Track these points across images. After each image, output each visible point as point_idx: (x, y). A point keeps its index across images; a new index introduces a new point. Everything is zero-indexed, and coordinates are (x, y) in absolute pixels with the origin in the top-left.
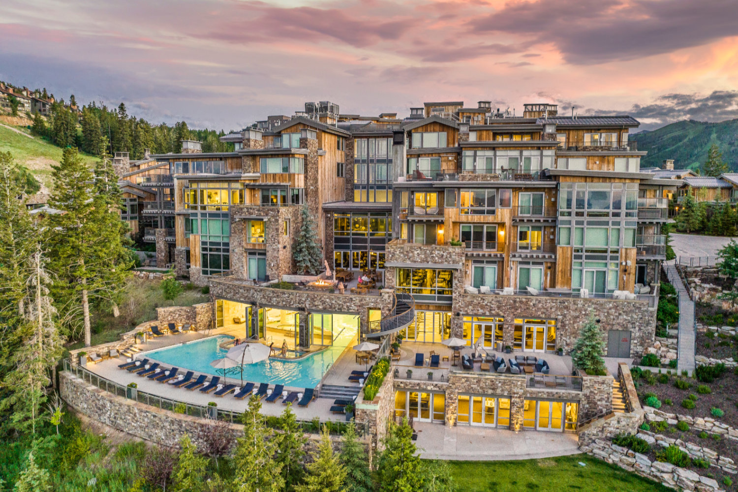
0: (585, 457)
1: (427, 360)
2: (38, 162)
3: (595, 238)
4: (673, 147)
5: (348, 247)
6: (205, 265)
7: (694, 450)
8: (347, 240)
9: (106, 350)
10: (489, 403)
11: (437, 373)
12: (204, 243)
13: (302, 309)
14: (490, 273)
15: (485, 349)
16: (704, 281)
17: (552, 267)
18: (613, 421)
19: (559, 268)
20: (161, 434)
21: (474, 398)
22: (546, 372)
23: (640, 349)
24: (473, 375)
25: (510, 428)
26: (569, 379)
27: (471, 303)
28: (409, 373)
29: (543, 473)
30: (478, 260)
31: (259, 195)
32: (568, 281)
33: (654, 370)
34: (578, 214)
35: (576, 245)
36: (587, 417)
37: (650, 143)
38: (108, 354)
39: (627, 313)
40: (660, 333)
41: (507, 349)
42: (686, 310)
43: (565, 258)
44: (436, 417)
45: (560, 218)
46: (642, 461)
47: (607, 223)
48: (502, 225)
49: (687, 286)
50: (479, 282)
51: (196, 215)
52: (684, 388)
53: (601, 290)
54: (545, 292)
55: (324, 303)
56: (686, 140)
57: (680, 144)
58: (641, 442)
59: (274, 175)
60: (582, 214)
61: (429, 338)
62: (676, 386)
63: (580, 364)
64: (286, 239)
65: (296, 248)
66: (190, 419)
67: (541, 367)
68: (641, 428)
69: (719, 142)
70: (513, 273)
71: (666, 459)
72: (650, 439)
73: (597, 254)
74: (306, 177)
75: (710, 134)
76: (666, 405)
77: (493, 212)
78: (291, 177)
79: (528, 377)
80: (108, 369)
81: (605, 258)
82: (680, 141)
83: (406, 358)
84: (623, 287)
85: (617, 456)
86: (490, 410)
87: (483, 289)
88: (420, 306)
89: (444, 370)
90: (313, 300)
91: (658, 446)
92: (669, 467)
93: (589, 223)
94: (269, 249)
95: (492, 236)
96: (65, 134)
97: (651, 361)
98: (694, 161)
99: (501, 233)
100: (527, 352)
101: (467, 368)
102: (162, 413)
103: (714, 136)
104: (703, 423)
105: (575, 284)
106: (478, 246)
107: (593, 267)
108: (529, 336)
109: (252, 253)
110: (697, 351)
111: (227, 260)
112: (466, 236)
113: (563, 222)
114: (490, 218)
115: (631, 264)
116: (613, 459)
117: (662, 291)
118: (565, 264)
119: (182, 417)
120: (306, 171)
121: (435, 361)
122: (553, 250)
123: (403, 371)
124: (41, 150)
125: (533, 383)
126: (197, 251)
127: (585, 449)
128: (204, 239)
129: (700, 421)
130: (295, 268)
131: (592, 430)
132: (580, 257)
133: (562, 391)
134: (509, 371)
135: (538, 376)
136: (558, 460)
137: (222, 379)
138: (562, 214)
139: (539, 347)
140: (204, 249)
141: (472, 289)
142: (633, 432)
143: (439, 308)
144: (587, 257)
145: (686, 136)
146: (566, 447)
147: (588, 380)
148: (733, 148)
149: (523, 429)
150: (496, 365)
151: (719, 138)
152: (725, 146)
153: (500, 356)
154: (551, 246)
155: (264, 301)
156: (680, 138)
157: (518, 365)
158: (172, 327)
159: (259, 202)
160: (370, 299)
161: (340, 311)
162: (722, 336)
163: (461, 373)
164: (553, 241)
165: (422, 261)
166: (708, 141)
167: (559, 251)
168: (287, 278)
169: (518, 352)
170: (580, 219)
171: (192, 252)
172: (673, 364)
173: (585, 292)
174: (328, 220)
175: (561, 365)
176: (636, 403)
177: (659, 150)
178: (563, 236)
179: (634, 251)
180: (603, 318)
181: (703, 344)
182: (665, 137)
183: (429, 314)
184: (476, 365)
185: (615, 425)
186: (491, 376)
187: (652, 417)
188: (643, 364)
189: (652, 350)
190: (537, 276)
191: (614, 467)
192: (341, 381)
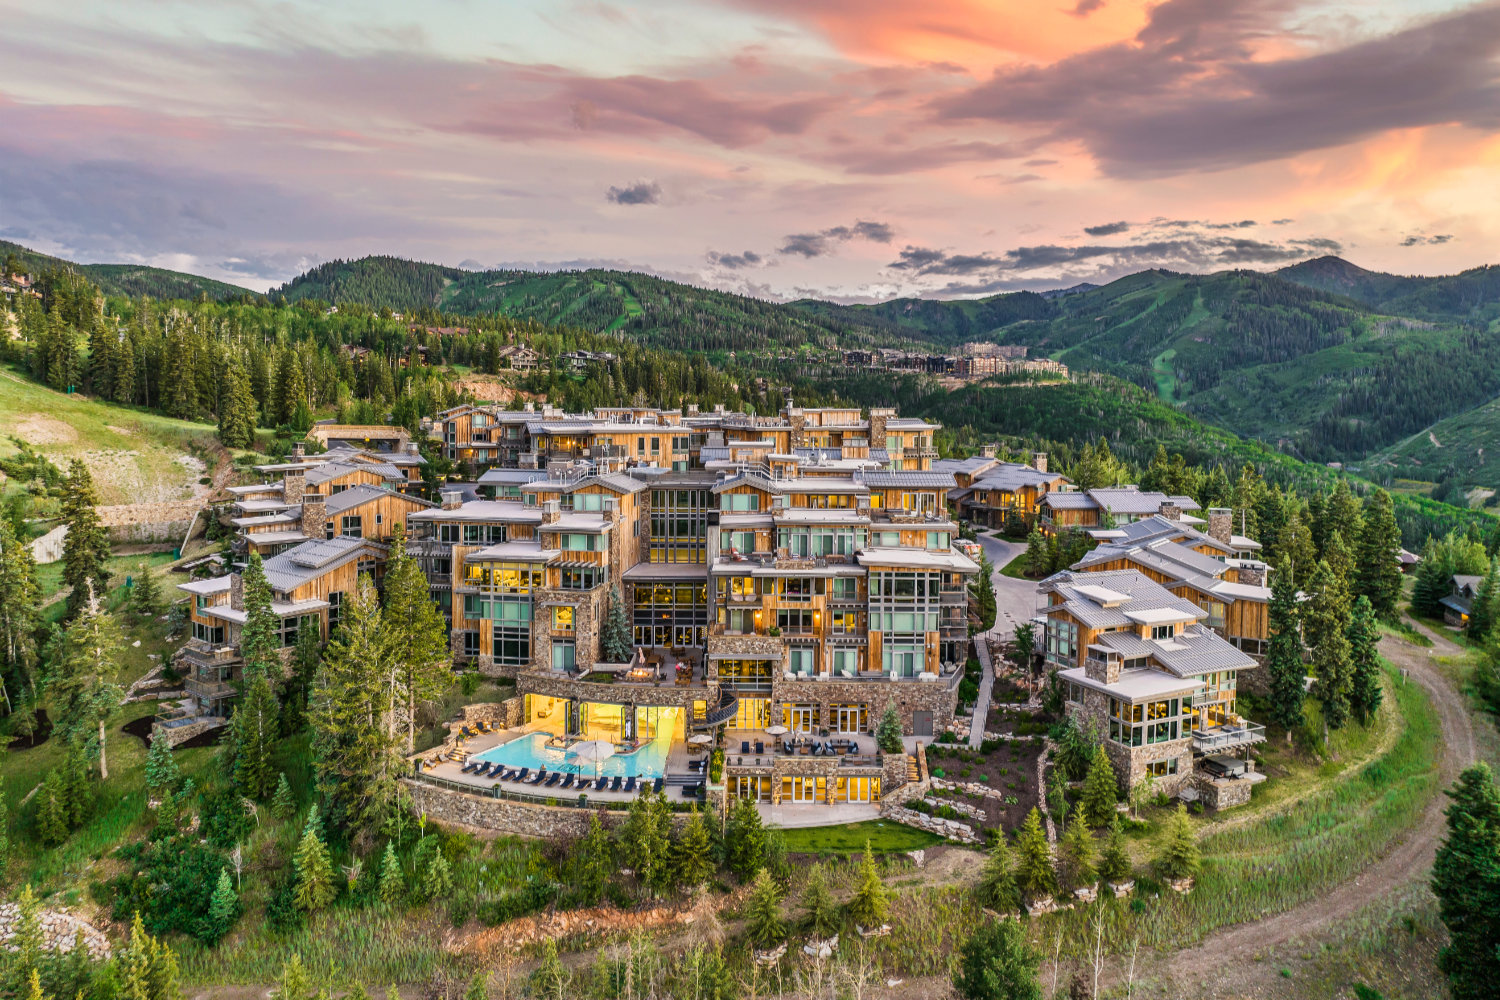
0: (885, 820)
1: (753, 748)
2: (36, 427)
3: (903, 623)
4: (1132, 321)
5: (649, 622)
6: (497, 652)
7: (961, 807)
8: (649, 614)
9: (434, 756)
10: (807, 783)
11: (763, 759)
12: (496, 628)
13: (628, 704)
14: (807, 657)
15: (803, 734)
16: (1007, 658)
17: (864, 651)
18: (906, 791)
19: (871, 651)
20: (535, 826)
21: (795, 780)
22: (856, 753)
23: (941, 727)
24: (794, 759)
25: (826, 802)
26: (874, 758)
27: (789, 691)
28: (740, 760)
29: (850, 832)
30: (794, 645)
31: (559, 574)
32: (879, 664)
33: (948, 746)
34: (886, 600)
35: (885, 629)
36: (888, 788)
37: (1091, 311)
38: (438, 759)
39: (928, 695)
40: (959, 711)
41: (824, 733)
42: (986, 688)
43: (875, 642)
44: (763, 798)
45: (871, 604)
46: (924, 818)
47: (912, 609)
48: (818, 610)
49: (993, 661)
50: (796, 668)
51: (488, 597)
52: (967, 761)
53: (910, 673)
54: (858, 676)
55: (651, 696)
56: (1153, 308)
57: (1143, 315)
58: (924, 805)
59: (578, 554)
60: (890, 601)
61: (750, 725)
62: (961, 759)
63: (882, 745)
64: (595, 625)
65: (605, 633)
66: (564, 809)
67: (852, 748)
68: (927, 795)
69: (1208, 314)
70: (829, 657)
71: (940, 815)
72: (932, 802)
73: (904, 638)
74: (610, 553)
75: (1192, 298)
76: (948, 775)
77: (808, 599)
78: (598, 556)
79: (840, 757)
80: (449, 771)
81: (912, 641)
82: (1143, 308)
83: (732, 747)
84: (928, 668)
85: (907, 817)
86: (809, 788)
87: (801, 674)
88: (741, 696)
89: (769, 755)
90: (640, 694)
91: (937, 807)
92: (940, 820)
93: (897, 609)
94: (579, 635)
95: (808, 619)
96: (63, 364)
97: (947, 737)
98: (1165, 348)
99: (817, 617)
100: (841, 735)
101: (789, 753)
102: (537, 807)
103: (1199, 301)
104: (973, 787)
105: (886, 665)
106: (795, 630)
107: (900, 651)
108: (844, 718)
109: (557, 640)
110: (987, 728)
111: (525, 646)
112: (783, 620)
113: (873, 609)
114: (806, 605)
115: (936, 646)
116: (906, 819)
117: (968, 668)
118: (876, 648)
119: (556, 809)
120: (610, 546)
121: (760, 749)
122: (865, 634)
123: (734, 760)
124: (26, 398)
125: (844, 763)
126: (488, 637)
127: (885, 814)
128: (497, 625)
129: (970, 785)
130: (604, 656)
131: (890, 798)
132: (889, 641)
133: (866, 768)
134: (824, 753)
135: (848, 757)
136: (863, 823)
137: (576, 775)
138: (873, 600)
139: (853, 729)
140: (496, 635)
141: (790, 676)
142: (921, 798)
143: (759, 695)
144: (896, 641)
145: (1151, 301)
146: (870, 813)
147: (887, 757)
148: (1229, 325)
149: (836, 802)
150: (813, 749)
151: (1206, 305)
152: (1218, 321)
153: (817, 739)
154: (864, 630)
155: (585, 696)
156: (1141, 305)
157: (832, 748)
158: (480, 726)
159: (559, 582)
160: (696, 691)
161: (668, 704)
162: (1010, 712)
163: (784, 758)
164: (865, 624)
165: (744, 652)
166: (1189, 311)
167: (870, 636)
168: (598, 667)
169: (834, 736)
170: (888, 605)
171: (482, 637)
172: (966, 741)
173: (894, 676)
174: (627, 590)
175: (869, 745)
176: (925, 775)
177: (1108, 324)
178: (874, 619)
179: (937, 636)
180: (907, 700)
181: (993, 721)
182: (1120, 301)
183: (750, 701)
184: (796, 750)
185: (906, 792)
186: (809, 759)
187: (937, 786)
188: (941, 741)
189: (951, 728)
190: (851, 659)
191: (906, 825)
192: (682, 770)
